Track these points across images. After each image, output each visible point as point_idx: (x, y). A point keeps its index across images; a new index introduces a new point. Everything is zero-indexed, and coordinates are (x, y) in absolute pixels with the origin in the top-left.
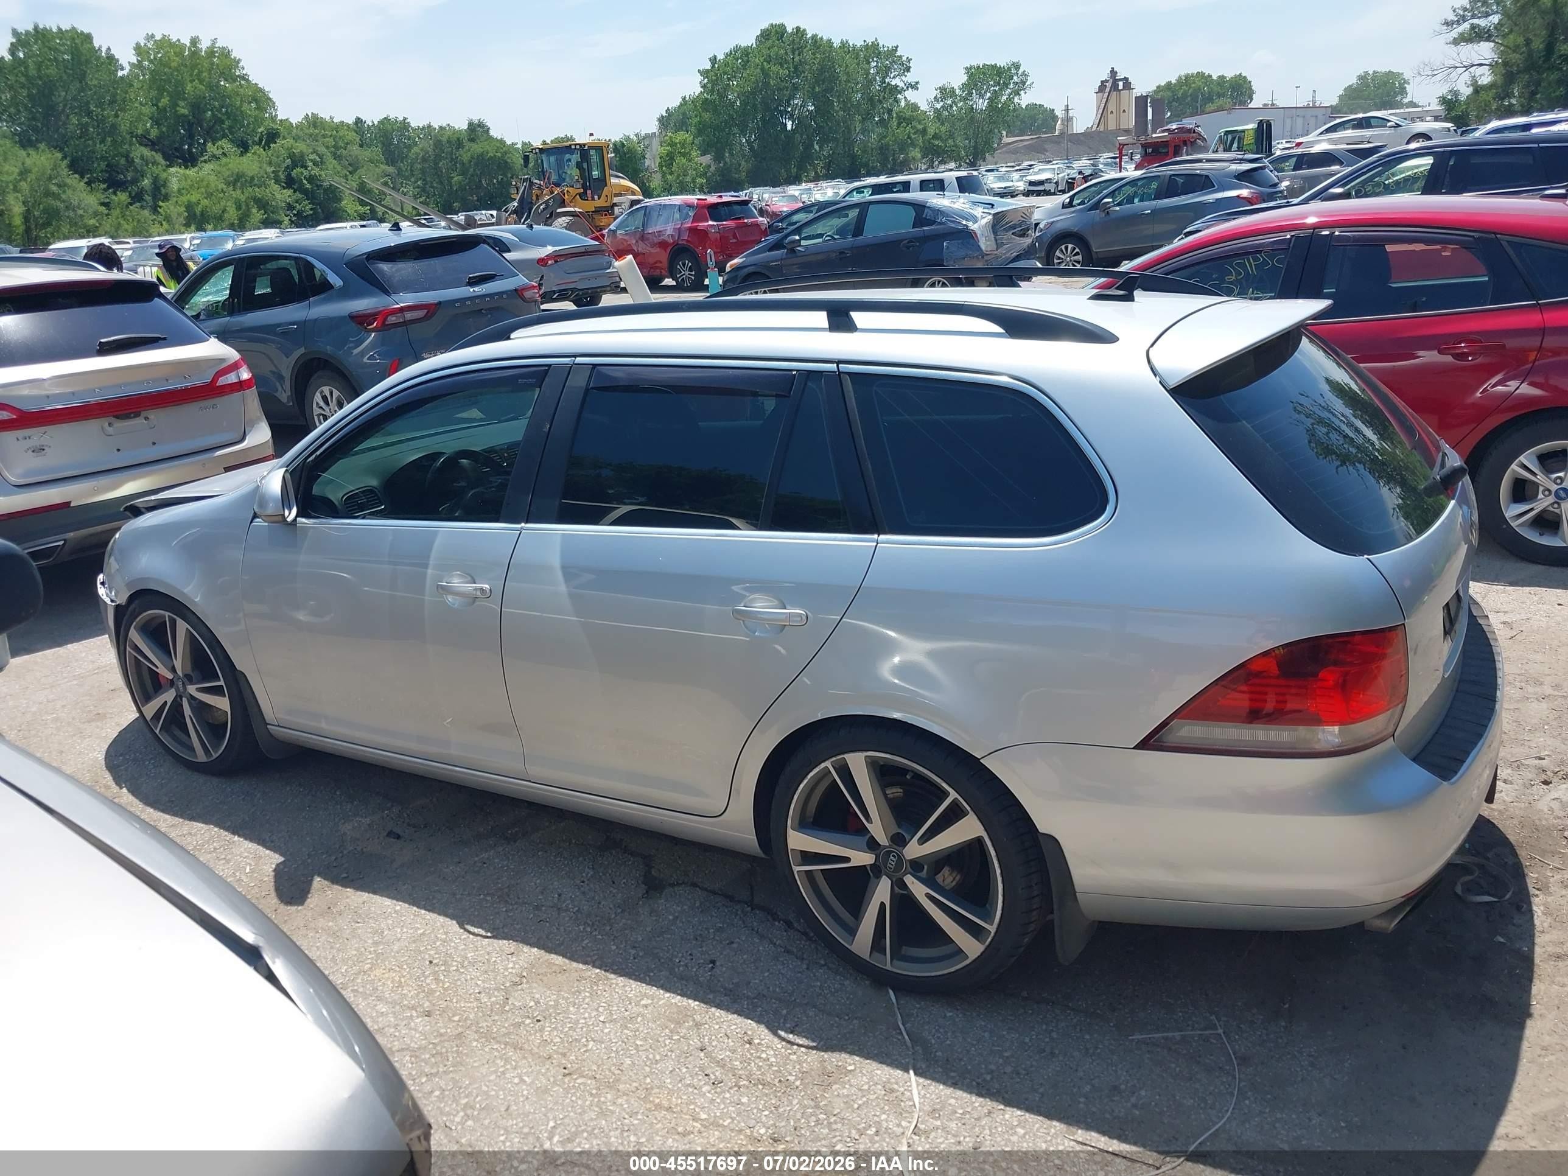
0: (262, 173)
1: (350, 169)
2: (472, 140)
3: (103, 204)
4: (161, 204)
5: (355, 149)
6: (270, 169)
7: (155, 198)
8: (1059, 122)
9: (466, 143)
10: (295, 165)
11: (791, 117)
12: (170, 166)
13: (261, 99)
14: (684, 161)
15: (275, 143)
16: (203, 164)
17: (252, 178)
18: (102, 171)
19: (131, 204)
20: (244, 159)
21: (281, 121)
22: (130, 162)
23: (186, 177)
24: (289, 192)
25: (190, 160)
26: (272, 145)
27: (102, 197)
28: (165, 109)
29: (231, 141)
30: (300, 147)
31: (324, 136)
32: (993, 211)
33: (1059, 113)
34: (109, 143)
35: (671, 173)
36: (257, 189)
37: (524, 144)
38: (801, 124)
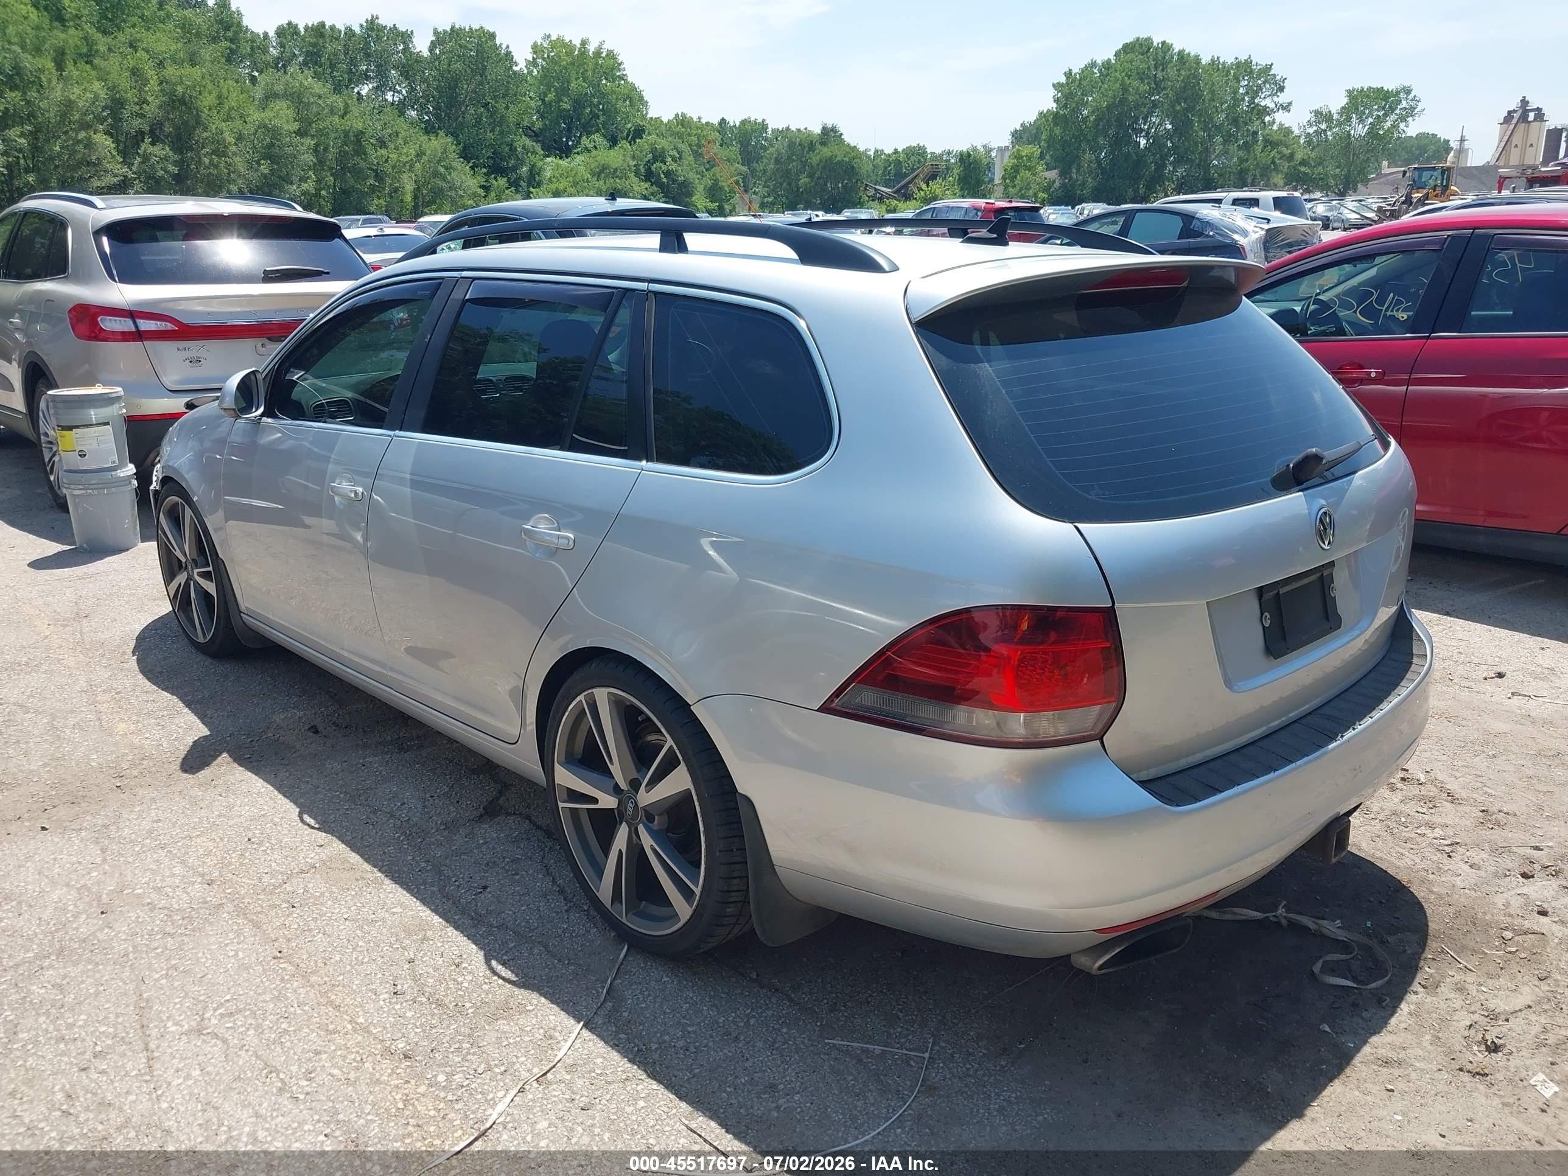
0: (625, 165)
1: (708, 166)
2: (824, 144)
3: (482, 187)
4: (532, 189)
5: (716, 149)
6: (632, 163)
7: (529, 184)
8: (1452, 154)
9: (818, 146)
10: (655, 159)
11: (1147, 136)
12: (548, 156)
13: (635, 98)
14: (1028, 174)
15: (641, 138)
16: (576, 155)
17: (616, 170)
18: (488, 158)
19: (507, 188)
20: (612, 152)
21: (651, 118)
22: (512, 149)
23: (558, 165)
24: (647, 185)
25: (565, 152)
26: (637, 140)
27: (482, 182)
28: (550, 104)
29: (604, 136)
30: (662, 143)
31: (689, 135)
32: (1267, 227)
33: (1454, 144)
34: (497, 133)
35: (1014, 186)
36: (618, 180)
37: (876, 151)
38: (1156, 143)
